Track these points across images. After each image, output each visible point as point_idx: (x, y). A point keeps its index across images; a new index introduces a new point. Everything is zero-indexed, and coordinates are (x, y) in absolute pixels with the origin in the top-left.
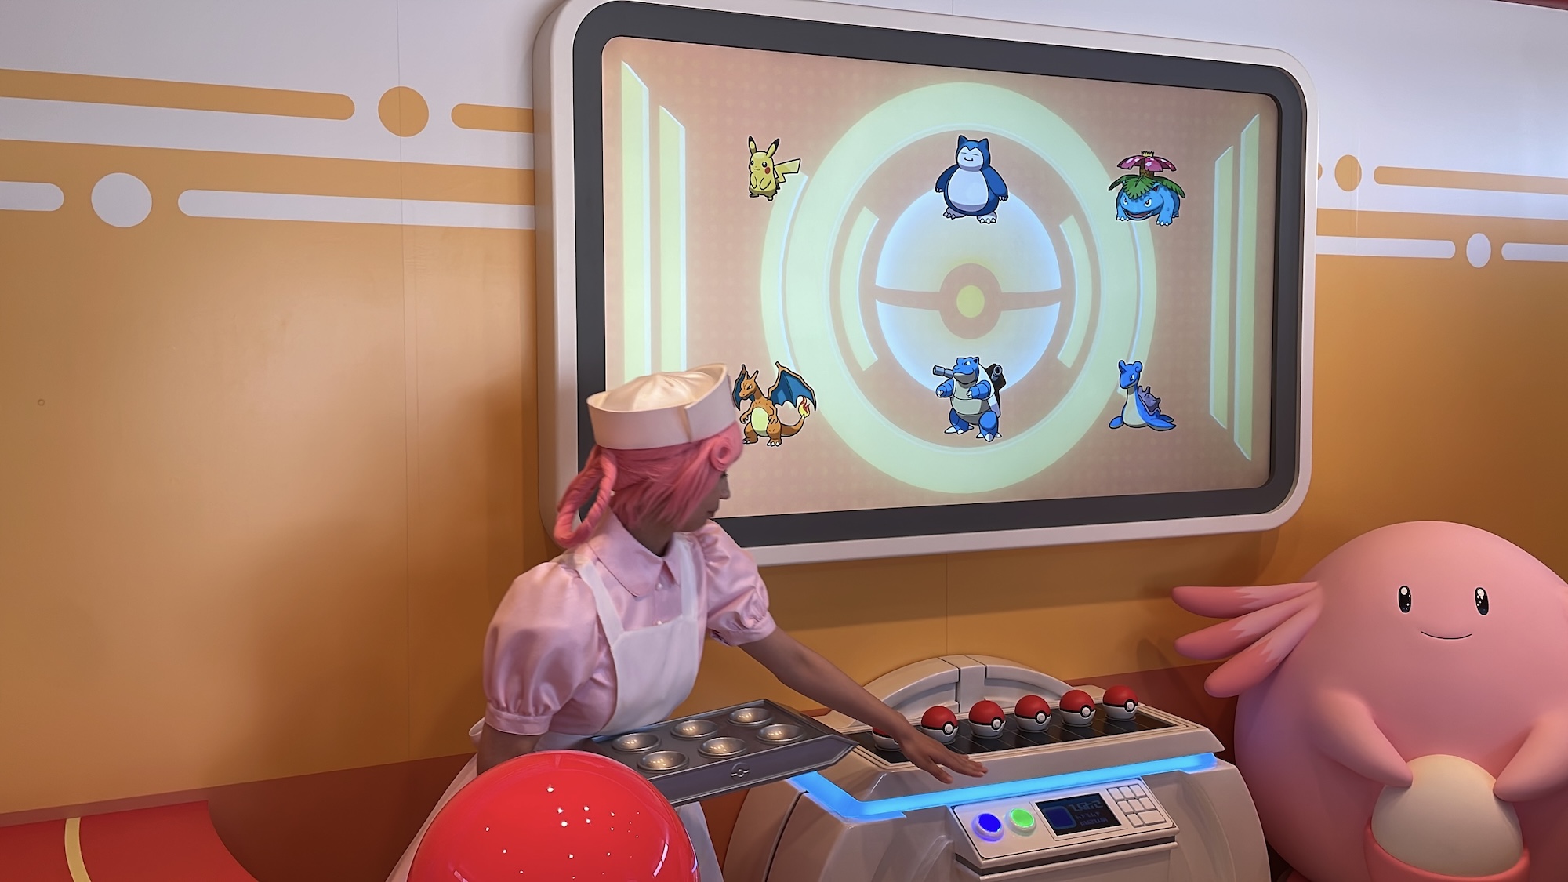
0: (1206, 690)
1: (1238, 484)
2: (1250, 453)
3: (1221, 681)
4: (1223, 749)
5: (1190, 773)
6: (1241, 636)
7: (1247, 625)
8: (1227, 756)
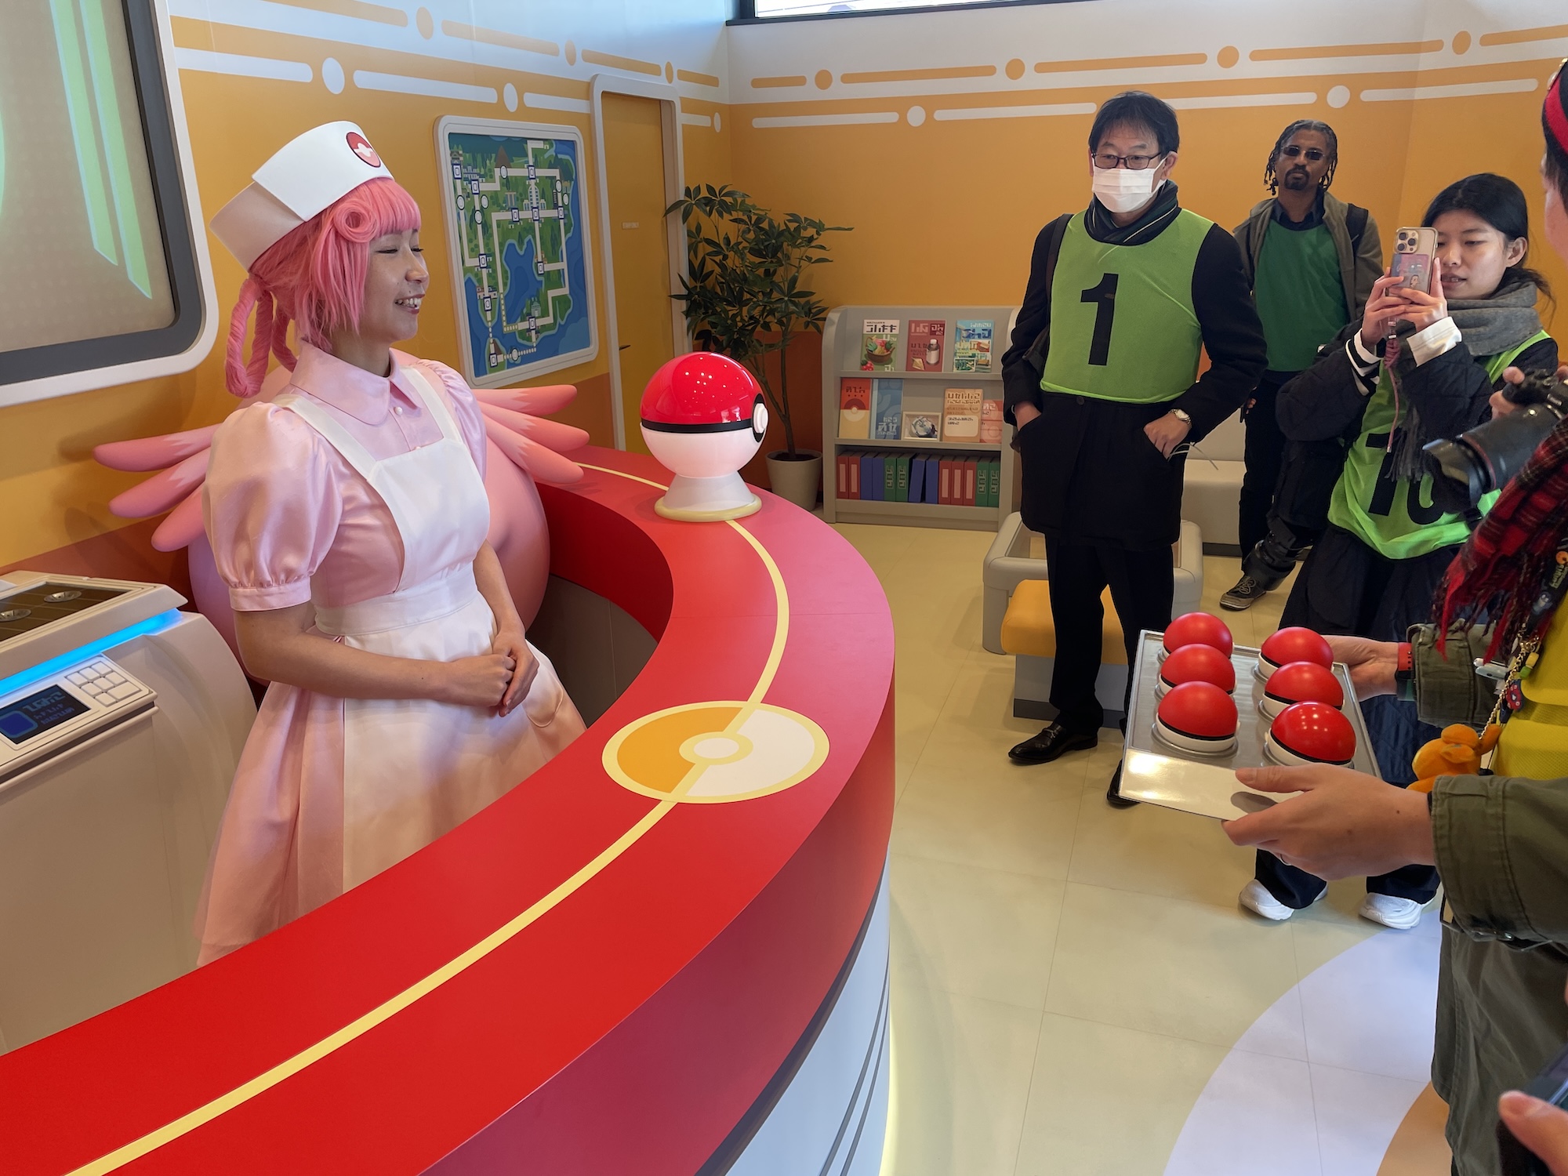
0: (156, 548)
1: (143, 326)
2: (150, 293)
3: (167, 537)
4: (186, 601)
5: (156, 634)
6: (181, 484)
7: (184, 474)
8: (190, 607)
